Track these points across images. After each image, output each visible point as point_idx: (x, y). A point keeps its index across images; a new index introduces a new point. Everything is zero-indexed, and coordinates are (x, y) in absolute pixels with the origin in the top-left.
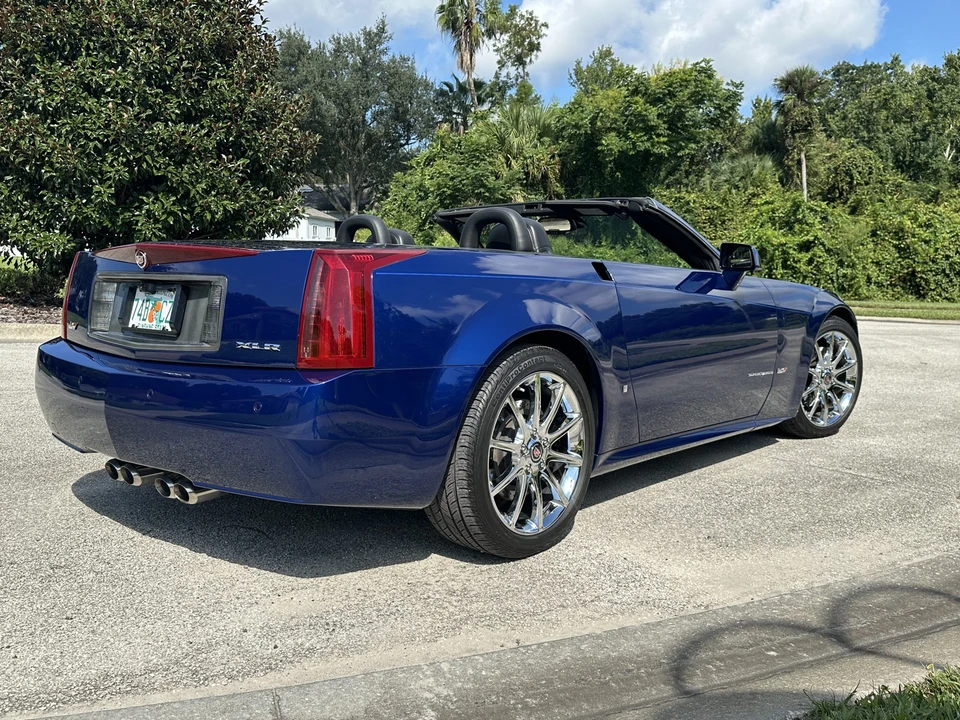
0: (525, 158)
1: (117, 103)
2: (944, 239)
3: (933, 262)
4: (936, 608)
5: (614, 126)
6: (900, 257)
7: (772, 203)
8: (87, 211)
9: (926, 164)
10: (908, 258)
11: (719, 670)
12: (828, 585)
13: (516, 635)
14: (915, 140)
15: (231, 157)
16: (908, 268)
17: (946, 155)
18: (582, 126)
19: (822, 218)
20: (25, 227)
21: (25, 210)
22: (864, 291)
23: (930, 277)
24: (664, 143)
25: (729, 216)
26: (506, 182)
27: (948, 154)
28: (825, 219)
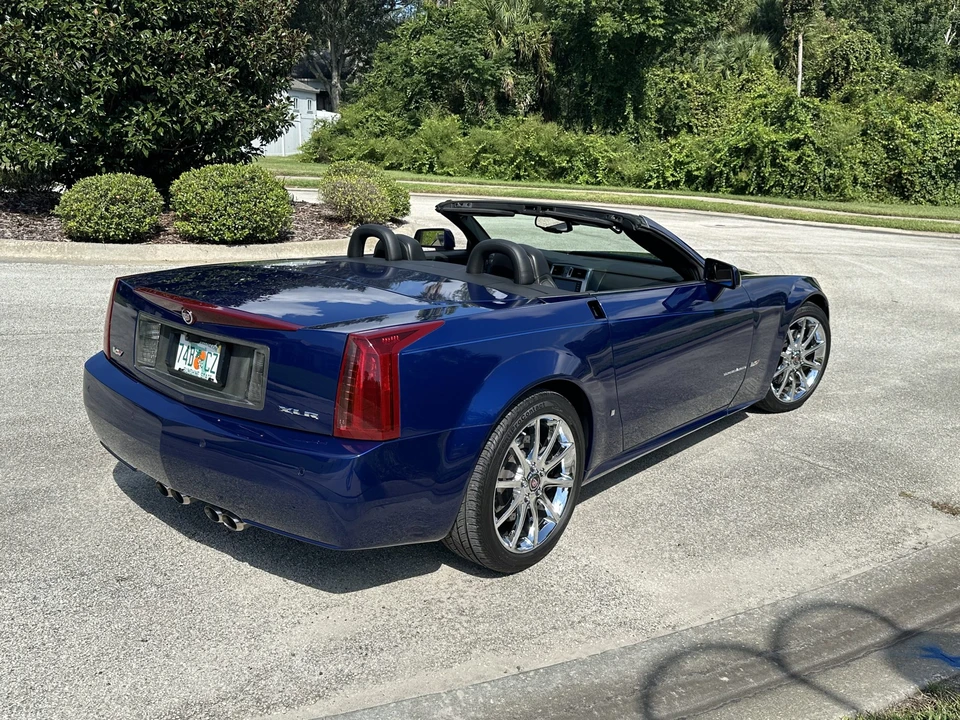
0: (516, 35)
1: (102, 9)
2: (933, 140)
3: (920, 163)
4: (863, 629)
5: (609, 5)
6: (888, 158)
7: (765, 96)
8: (77, 121)
9: (925, 48)
10: (895, 159)
11: (681, 697)
12: (778, 601)
13: (517, 661)
14: (917, 22)
15: (219, 66)
16: (895, 170)
17: (947, 38)
18: (576, 5)
19: (814, 115)
20: (14, 136)
21: (13, 118)
22: (849, 192)
23: (916, 179)
24: (660, 26)
25: (722, 102)
26: (496, 62)
27: (948, 37)
28: (816, 116)
